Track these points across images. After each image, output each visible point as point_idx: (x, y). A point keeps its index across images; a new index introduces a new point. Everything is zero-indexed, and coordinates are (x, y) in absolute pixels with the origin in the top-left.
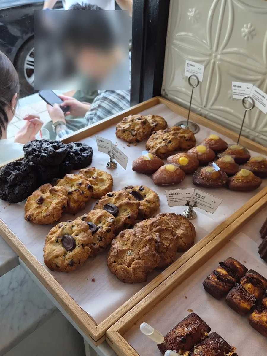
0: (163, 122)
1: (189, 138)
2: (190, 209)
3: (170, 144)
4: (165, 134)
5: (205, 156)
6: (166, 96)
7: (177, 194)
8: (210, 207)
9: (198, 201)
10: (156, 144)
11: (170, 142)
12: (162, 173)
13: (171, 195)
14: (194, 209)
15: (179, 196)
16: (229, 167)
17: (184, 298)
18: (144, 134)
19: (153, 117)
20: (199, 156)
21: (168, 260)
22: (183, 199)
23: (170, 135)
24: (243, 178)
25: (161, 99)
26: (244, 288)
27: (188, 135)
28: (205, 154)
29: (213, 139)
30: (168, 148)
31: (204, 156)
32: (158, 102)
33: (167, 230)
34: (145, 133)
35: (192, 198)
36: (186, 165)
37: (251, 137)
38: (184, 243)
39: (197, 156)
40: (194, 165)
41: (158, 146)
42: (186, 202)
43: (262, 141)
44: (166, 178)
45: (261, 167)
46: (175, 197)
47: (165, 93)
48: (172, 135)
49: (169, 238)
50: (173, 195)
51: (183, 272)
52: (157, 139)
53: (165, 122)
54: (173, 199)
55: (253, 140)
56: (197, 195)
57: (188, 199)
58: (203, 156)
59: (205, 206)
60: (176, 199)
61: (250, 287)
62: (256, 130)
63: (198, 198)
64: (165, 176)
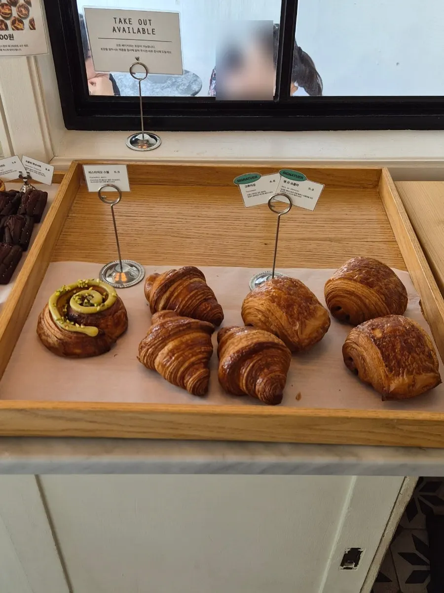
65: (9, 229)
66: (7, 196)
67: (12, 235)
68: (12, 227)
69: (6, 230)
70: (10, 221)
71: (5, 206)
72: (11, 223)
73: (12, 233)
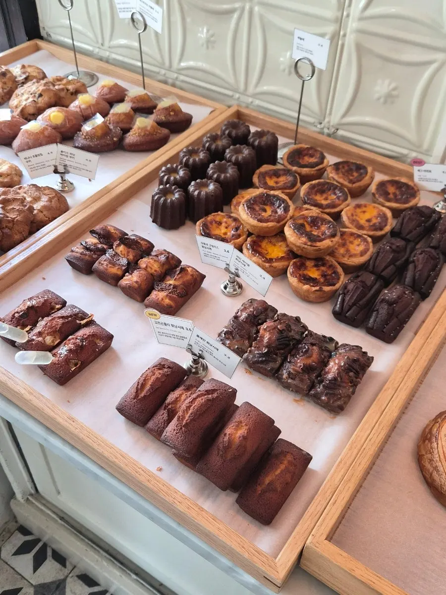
0: (38, 73)
1: (74, 90)
2: (62, 177)
3: (40, 99)
4: (32, 87)
5: (93, 109)
6: (49, 39)
7: (36, 156)
8: (87, 171)
9: (67, 163)
10: (20, 102)
11: (40, 95)
12: (23, 136)
13: (28, 160)
14: (68, 177)
15: (39, 159)
16: (125, 120)
17: (42, 279)
18: (5, 91)
19: (23, 67)
20: (83, 111)
21: (17, 237)
22: (47, 164)
23: (41, 85)
24: (140, 131)
25: (40, 43)
26: (116, 253)
27: (73, 86)
28: (92, 107)
29: (105, 86)
30: (38, 105)
31: (91, 110)
32: (37, 49)
33: (15, 200)
34: (6, 89)
35: (58, 161)
36: (62, 123)
37: (170, 81)
38: (46, 217)
39: (81, 111)
40: (74, 122)
41: (24, 103)
42: (53, 168)
43: (184, 85)
44: (30, 143)
45: (170, 115)
46: (34, 161)
47: (47, 33)
48: (43, 85)
49: (15, 208)
50: (30, 159)
51: (37, 248)
52: (23, 94)
53: (41, 74)
54: (33, 166)
55: (174, 85)
56: (63, 153)
57: (53, 163)
58: (89, 110)
59: (80, 169)
60: (38, 165)
61: (123, 250)
62: (172, 69)
63: (65, 158)
64: (28, 140)
65: (415, 267)
66: (423, 217)
67: (416, 278)
68: (420, 267)
69: (411, 266)
70: (421, 257)
71: (415, 229)
72: (420, 261)
73: (417, 275)
